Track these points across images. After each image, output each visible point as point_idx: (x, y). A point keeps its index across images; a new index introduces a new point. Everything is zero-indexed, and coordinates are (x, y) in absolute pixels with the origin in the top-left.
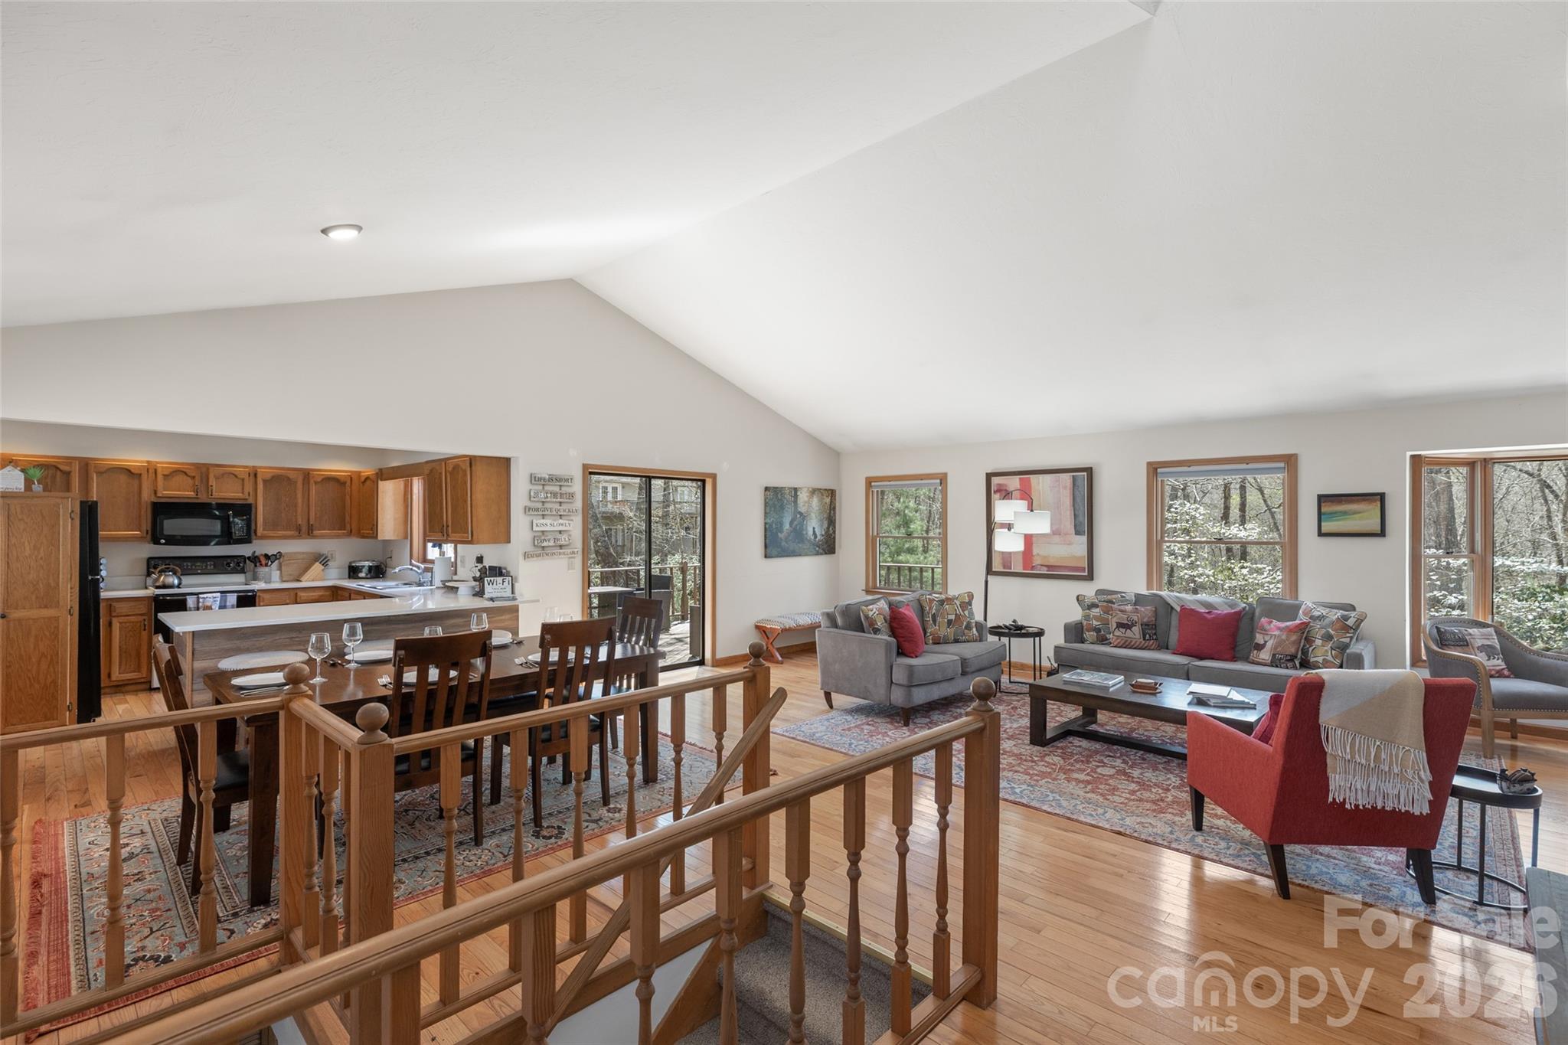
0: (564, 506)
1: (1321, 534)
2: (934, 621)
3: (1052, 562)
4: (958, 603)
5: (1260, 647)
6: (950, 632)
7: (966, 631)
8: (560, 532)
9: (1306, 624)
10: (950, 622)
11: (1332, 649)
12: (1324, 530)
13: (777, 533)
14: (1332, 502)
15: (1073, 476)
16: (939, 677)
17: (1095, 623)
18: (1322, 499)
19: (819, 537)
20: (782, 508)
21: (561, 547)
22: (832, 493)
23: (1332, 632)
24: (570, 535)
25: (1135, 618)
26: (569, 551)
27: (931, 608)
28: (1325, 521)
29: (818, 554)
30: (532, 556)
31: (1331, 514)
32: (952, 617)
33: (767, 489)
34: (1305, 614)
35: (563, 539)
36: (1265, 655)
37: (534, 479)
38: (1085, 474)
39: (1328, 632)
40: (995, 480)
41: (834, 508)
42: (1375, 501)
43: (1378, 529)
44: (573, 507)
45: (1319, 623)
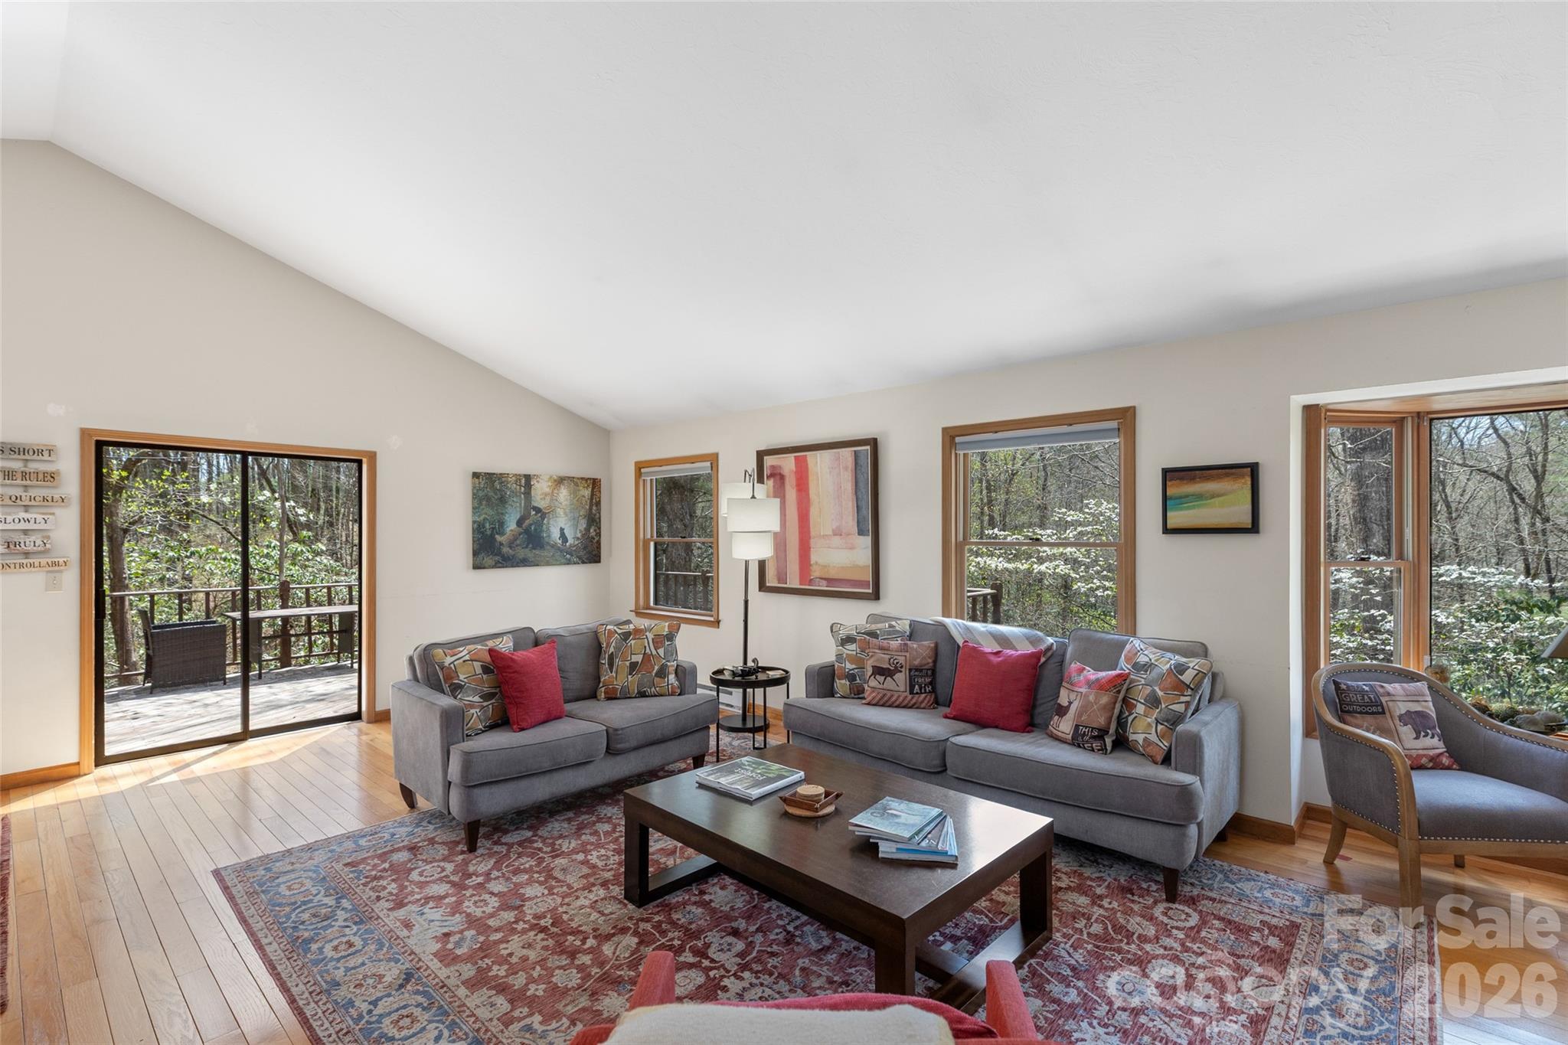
0: (33, 493)
1: (1166, 530)
2: (611, 665)
3: (833, 574)
4: (650, 636)
5: (1062, 711)
6: (632, 682)
7: (657, 680)
8: (25, 532)
9: (1123, 677)
10: (633, 666)
11: (1157, 722)
12: (1170, 525)
13: (492, 536)
14: (1181, 479)
15: (855, 451)
16: (547, 765)
17: (849, 666)
18: (1170, 475)
19: (570, 541)
20: (503, 500)
21: (26, 555)
22: (595, 484)
23: (1160, 693)
24: (48, 537)
25: (901, 660)
26: (44, 561)
27: (608, 645)
28: (1174, 509)
29: (569, 563)
31: (1181, 497)
32: (638, 658)
33: (476, 475)
34: (1128, 660)
35: (31, 543)
36: (1065, 726)
38: (868, 447)
39: (1154, 691)
40: (769, 461)
41: (598, 504)
42: (1243, 476)
43: (1246, 521)
44: (56, 494)
45: (1145, 676)
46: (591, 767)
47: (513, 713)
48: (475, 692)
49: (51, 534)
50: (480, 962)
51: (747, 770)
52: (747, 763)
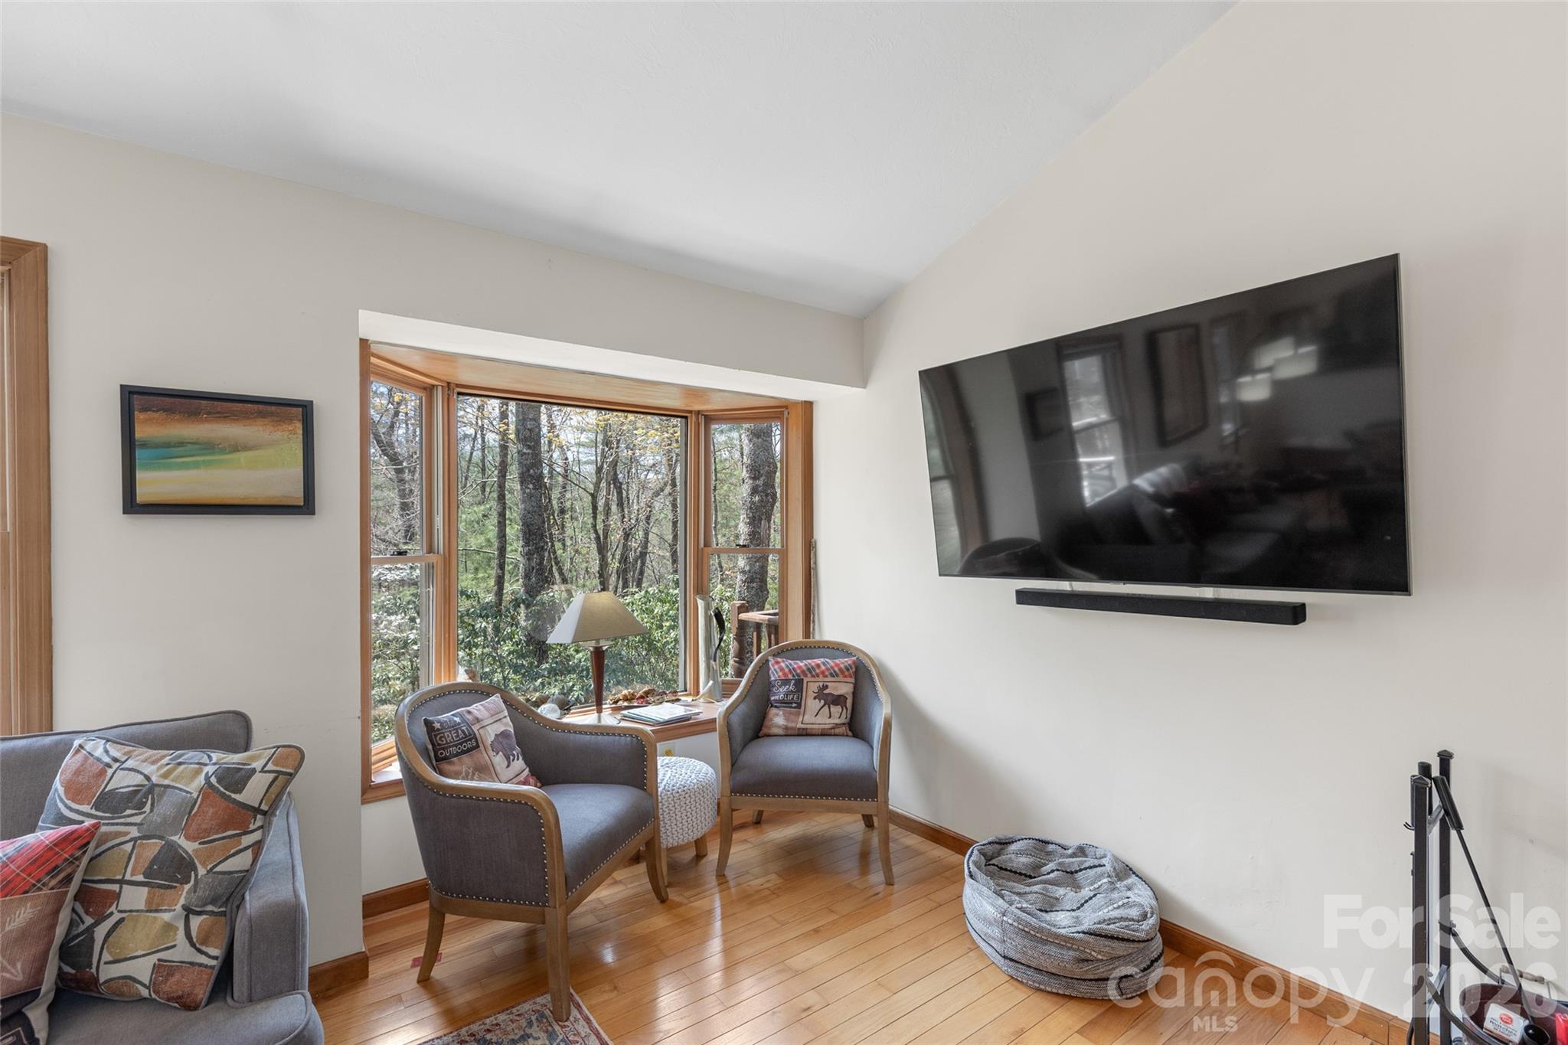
1: (132, 505)
9: (78, 842)
11: (189, 911)
12: (143, 494)
14: (169, 410)
18: (137, 402)
23: (189, 846)
28: (148, 467)
31: (167, 445)
34: (75, 791)
39: (171, 847)
42: (290, 419)
43: (297, 494)
45: (138, 819)
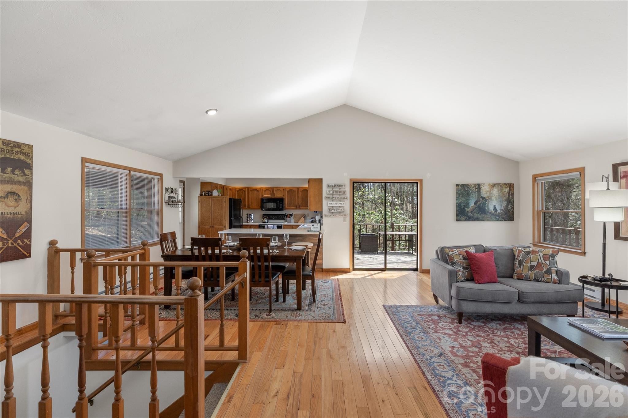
0: (342, 196)
2: (520, 265)
4: (541, 255)
6: (532, 274)
7: (545, 275)
8: (340, 207)
10: (532, 267)
13: (464, 209)
16: (490, 299)
19: (499, 211)
20: (468, 194)
21: (340, 212)
22: (511, 186)
24: (344, 208)
26: (343, 214)
27: (519, 256)
29: (498, 220)
30: (327, 216)
32: (535, 264)
33: (457, 185)
35: (341, 209)
37: (329, 186)
40: (622, 169)
41: (513, 195)
44: (345, 196)
46: (510, 305)
47: (475, 276)
48: (460, 266)
49: (344, 207)
50: (466, 360)
51: (601, 324)
52: (601, 322)
